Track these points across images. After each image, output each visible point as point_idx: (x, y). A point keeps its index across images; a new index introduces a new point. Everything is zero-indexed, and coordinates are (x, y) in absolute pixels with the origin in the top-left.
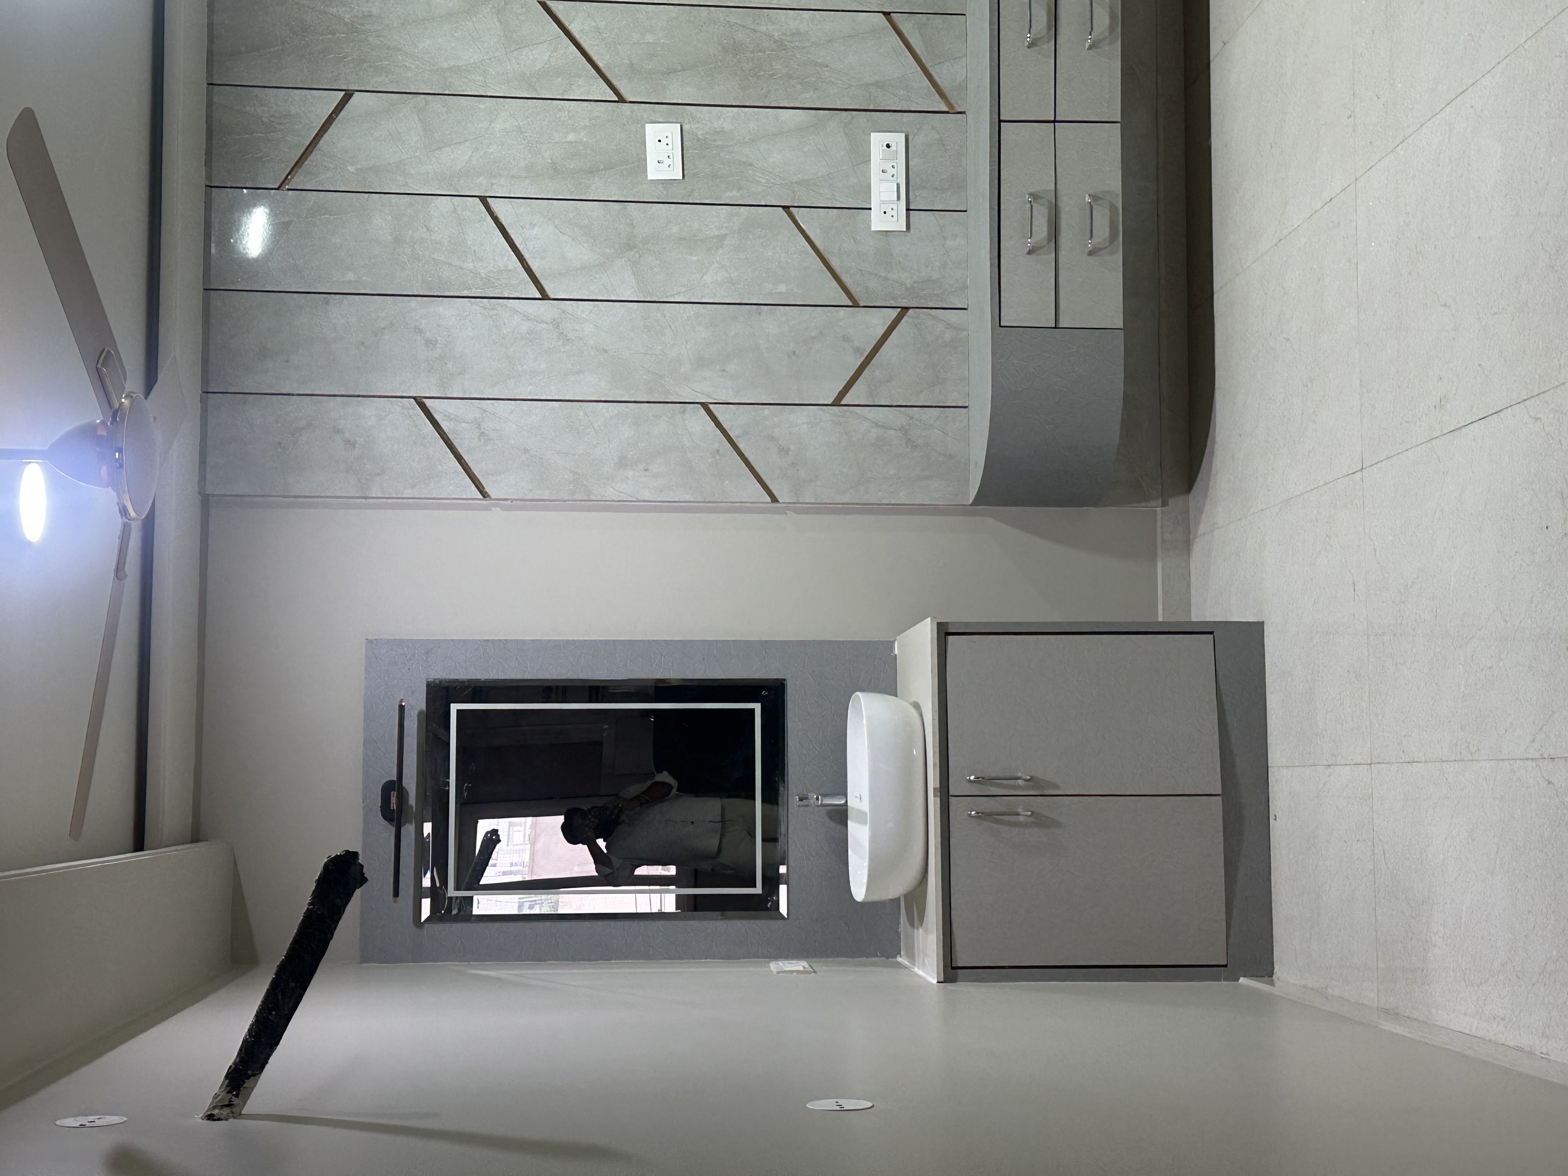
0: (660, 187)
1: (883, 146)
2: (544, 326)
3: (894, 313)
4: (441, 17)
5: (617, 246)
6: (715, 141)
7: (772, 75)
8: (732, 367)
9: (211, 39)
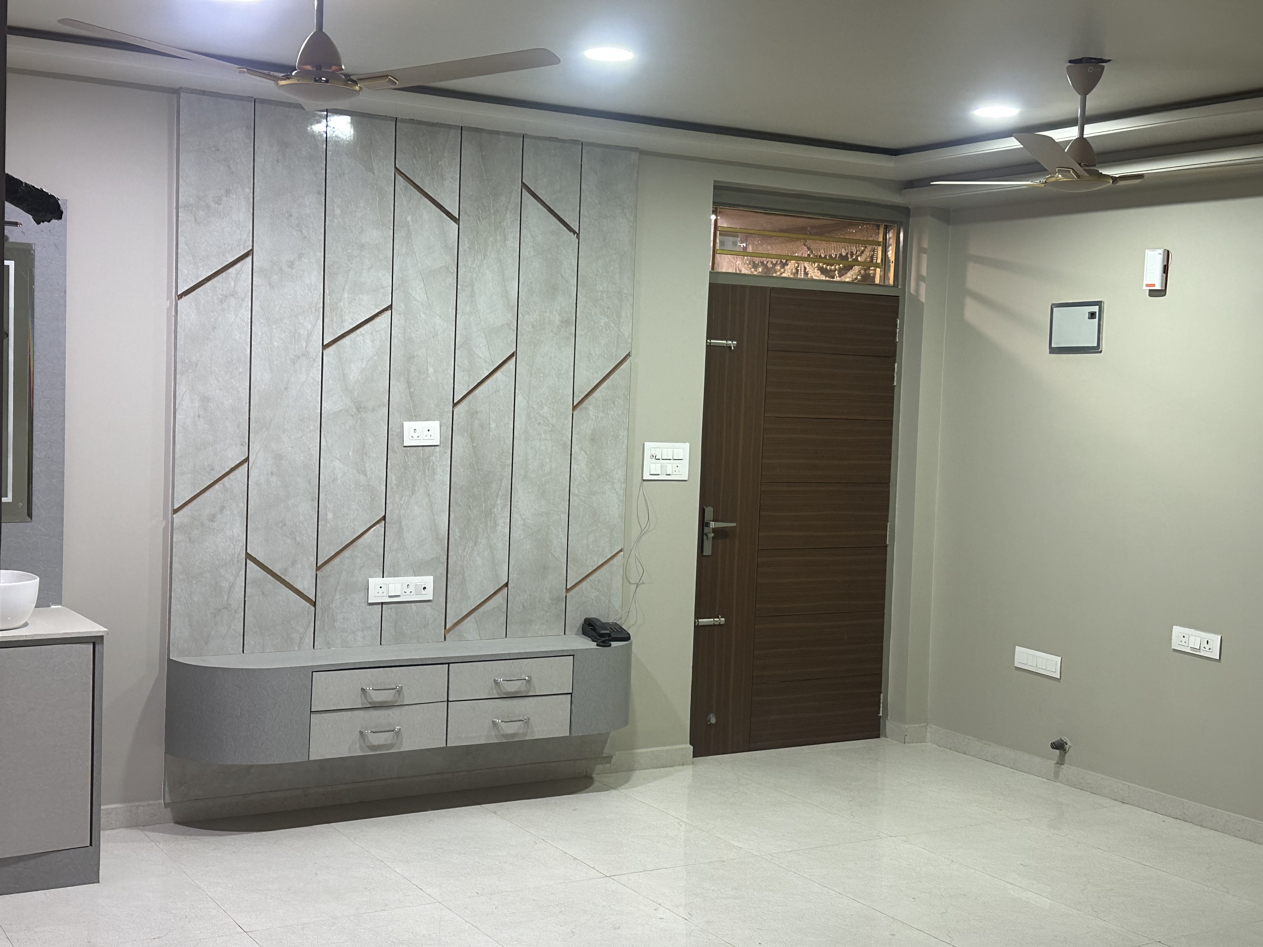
0: (399, 430)
1: (425, 584)
2: (304, 345)
3: (312, 597)
4: (505, 286)
5: (359, 399)
6: (428, 469)
7: (470, 508)
8: (274, 479)
9: (491, 132)
